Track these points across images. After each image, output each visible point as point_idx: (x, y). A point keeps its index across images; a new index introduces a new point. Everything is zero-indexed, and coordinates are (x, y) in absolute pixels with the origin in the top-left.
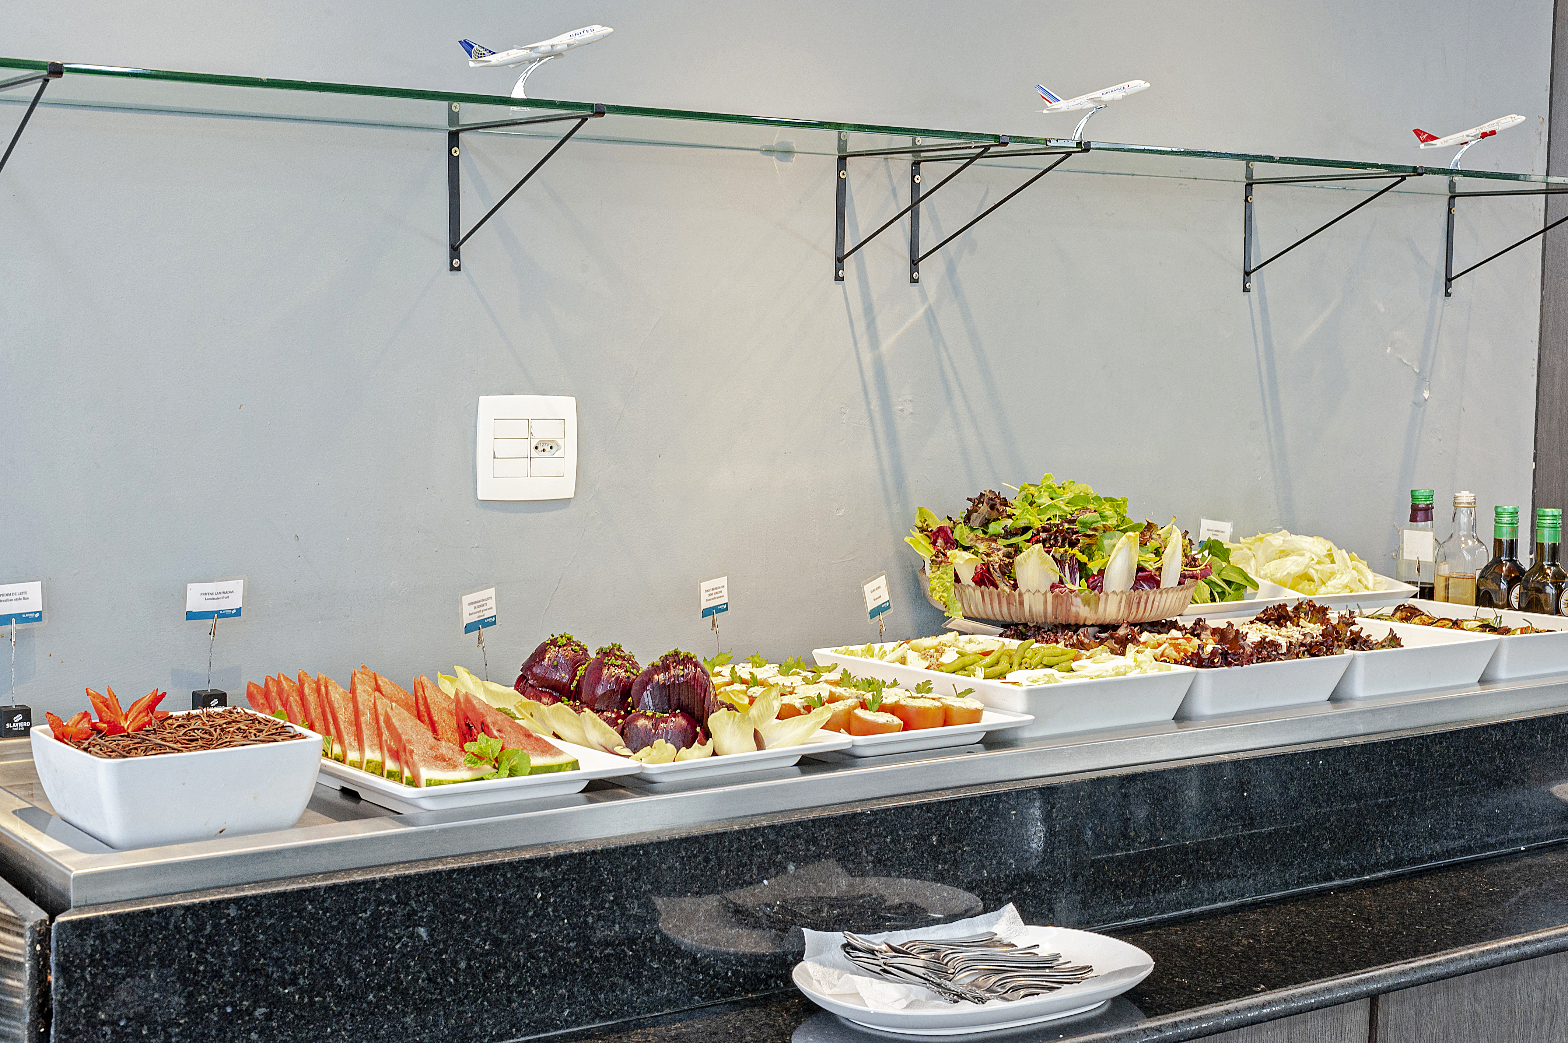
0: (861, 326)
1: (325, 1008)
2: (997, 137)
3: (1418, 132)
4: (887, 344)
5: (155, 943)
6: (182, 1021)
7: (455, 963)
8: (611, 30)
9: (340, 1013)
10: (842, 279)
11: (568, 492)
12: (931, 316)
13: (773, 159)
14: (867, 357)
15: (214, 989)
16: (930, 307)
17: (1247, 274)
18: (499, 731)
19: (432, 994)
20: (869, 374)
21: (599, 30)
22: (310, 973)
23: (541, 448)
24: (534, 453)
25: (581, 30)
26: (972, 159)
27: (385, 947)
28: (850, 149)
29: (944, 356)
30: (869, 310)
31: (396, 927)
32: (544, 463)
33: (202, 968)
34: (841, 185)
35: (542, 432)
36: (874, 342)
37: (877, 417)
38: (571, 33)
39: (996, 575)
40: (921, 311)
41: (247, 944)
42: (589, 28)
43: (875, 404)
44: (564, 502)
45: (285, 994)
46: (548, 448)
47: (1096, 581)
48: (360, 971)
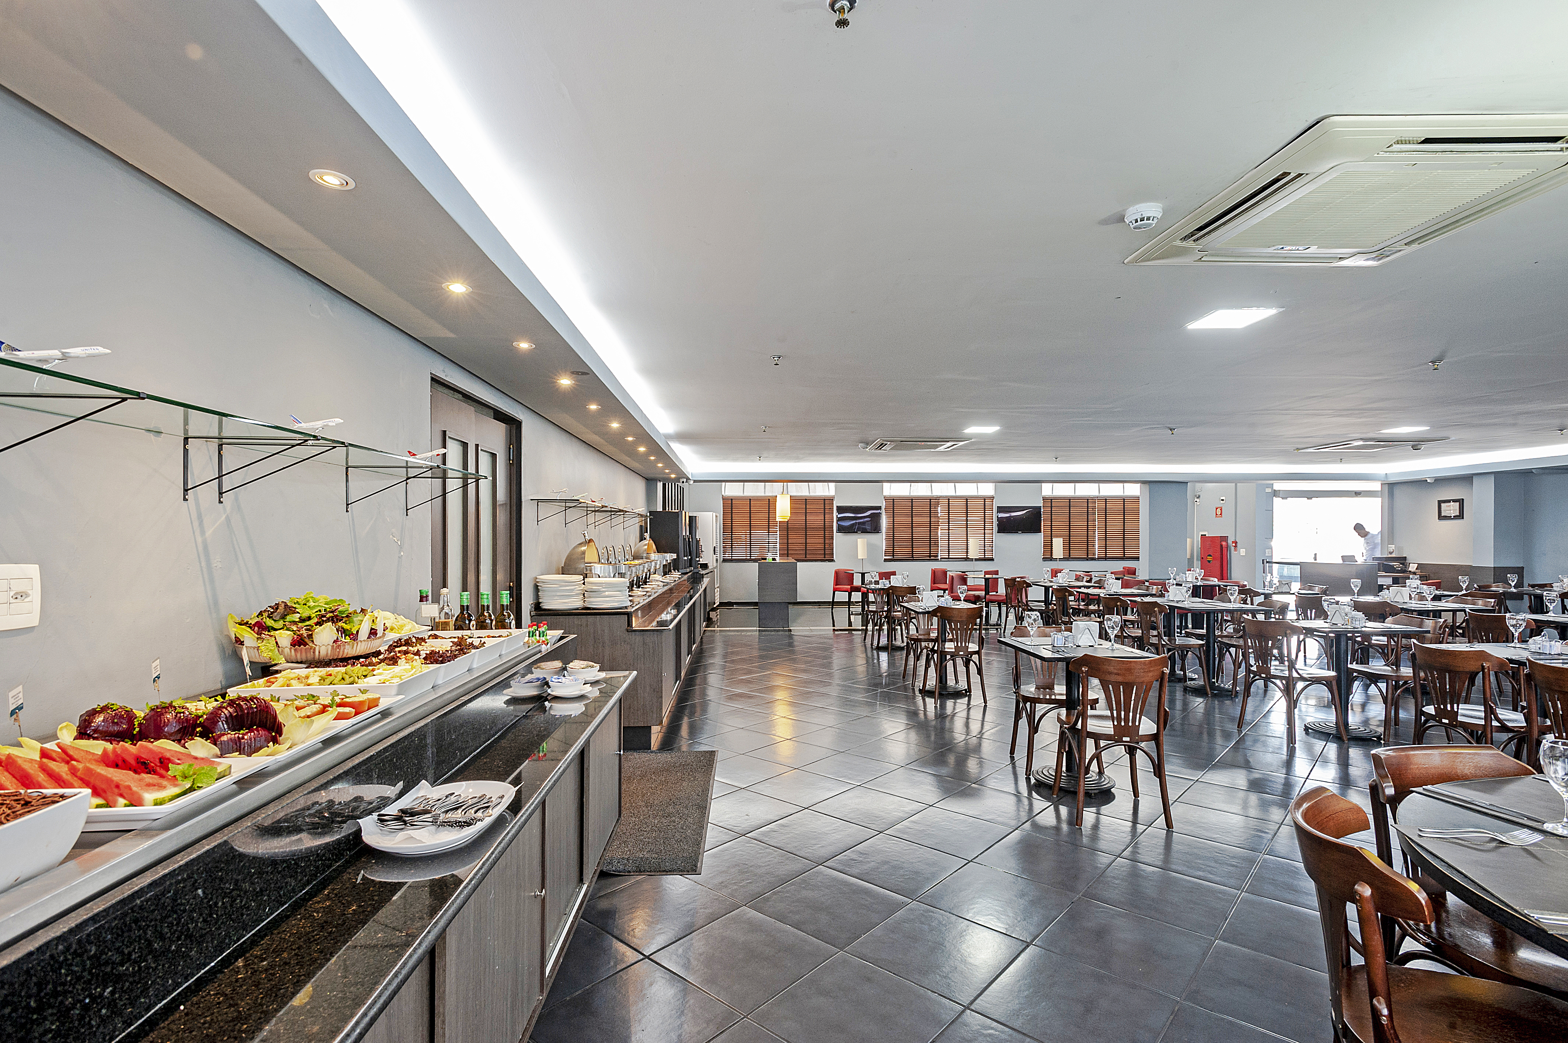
0: (196, 524)
1: (148, 967)
2: (314, 436)
3: (409, 452)
4: (208, 533)
5: (35, 975)
6: (54, 1027)
7: (216, 904)
8: (110, 351)
9: (156, 967)
10: (187, 500)
11: (35, 622)
12: (228, 519)
13: (151, 435)
14: (199, 540)
15: (77, 990)
16: (228, 515)
17: (348, 505)
18: (179, 759)
19: (205, 929)
20: (201, 549)
21: (101, 350)
22: (140, 948)
23: (15, 597)
24: (12, 600)
25: (89, 348)
26: (293, 446)
27: (181, 911)
28: (190, 434)
29: (234, 539)
30: (200, 517)
31: (186, 895)
32: (18, 605)
33: (69, 978)
34: (186, 451)
35: (17, 587)
36: (203, 532)
37: (205, 570)
38: (82, 348)
39: (306, 640)
40: (224, 517)
41: (100, 946)
42: (95, 348)
43: (203, 564)
44: (32, 628)
45: (123, 971)
46: (19, 597)
47: (354, 637)
48: (167, 933)
